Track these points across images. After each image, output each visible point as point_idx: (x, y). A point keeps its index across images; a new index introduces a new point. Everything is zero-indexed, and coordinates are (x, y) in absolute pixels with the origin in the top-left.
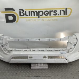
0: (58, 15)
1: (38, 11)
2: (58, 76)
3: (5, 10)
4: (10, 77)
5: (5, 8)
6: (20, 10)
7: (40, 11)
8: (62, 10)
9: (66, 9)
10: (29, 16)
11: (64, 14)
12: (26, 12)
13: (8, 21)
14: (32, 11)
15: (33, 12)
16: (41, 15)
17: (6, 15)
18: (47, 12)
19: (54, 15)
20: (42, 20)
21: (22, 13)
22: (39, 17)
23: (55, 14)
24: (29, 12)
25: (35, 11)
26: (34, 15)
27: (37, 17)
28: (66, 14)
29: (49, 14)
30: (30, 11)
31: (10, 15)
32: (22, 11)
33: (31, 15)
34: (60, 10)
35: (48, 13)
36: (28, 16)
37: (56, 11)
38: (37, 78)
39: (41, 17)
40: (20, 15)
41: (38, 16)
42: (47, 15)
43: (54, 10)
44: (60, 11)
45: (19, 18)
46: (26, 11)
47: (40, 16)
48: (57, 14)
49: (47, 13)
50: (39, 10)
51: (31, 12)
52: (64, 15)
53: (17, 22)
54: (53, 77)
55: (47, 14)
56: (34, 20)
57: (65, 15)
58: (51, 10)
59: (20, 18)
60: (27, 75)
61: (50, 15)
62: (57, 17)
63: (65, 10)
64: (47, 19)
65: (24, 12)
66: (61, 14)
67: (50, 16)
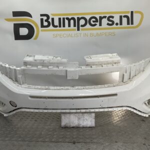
1: (76, 17)
2: (116, 142)
4: (20, 142)
5: (13, 12)
6: (42, 15)
9: (132, 13)
13: (18, 37)
14: (65, 17)
15: (67, 19)
17: (15, 25)
18: (94, 20)
19: (108, 24)
20: (85, 35)
25: (70, 17)
26: (69, 26)
28: (132, 24)
29: (98, 23)
30: (62, 17)
34: (121, 15)
36: (58, 28)
39: (82, 30)
45: (40, 30)
46: (53, 17)
50: (78, 16)
51: (64, 19)
52: (128, 26)
53: (36, 38)
54: (107, 144)
56: (69, 35)
57: (130, 25)
58: (102, 16)
59: (42, 31)
61: (100, 25)
63: (129, 15)
66: (121, 24)
67: (101, 27)
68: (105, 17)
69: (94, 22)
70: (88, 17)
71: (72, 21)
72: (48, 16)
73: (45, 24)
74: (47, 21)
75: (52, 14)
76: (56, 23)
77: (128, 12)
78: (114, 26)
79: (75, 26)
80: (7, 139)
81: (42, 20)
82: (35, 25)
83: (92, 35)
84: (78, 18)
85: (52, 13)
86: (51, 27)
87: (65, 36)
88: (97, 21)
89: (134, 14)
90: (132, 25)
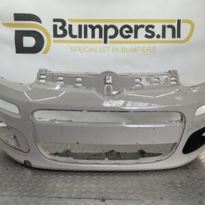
2: (162, 198)
3: (15, 20)
5: (15, 14)
7: (108, 24)
8: (167, 24)
9: (179, 22)
11: (174, 36)
12: (70, 26)
14: (88, 24)
17: (17, 32)
18: (127, 29)
21: (61, 28)
22: (106, 42)
25: (94, 24)
29: (133, 35)
32: (59, 24)
33: (86, 37)
36: (77, 39)
41: (103, 39)
44: (164, 27)
45: (52, 41)
47: (109, 40)
48: (153, 34)
51: (86, 26)
52: (174, 39)
53: (45, 52)
56: (92, 49)
57: (176, 39)
58: (139, 24)
61: (136, 36)
62: (155, 44)
65: (67, 28)
69: (127, 32)
71: (97, 31)
72: (63, 22)
73: (60, 32)
74: (62, 28)
76: (75, 32)
77: (174, 21)
80: (5, 193)
81: (55, 27)
82: (45, 33)
83: (124, 50)
84: (105, 26)
85: (70, 18)
86: (68, 37)
87: (87, 49)
88: (131, 31)
89: (181, 24)
90: (179, 39)
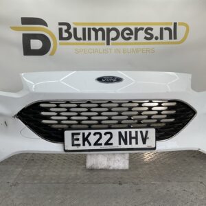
0: (156, 38)
1: (105, 28)
10: (84, 39)
15: (94, 29)
16: (113, 39)
19: (146, 38)
20: (116, 51)
23: (149, 36)
24: (84, 29)
27: (104, 44)
28: (175, 38)
31: (35, 36)
35: (131, 33)
37: (151, 29)
38: (121, 186)
40: (61, 38)
42: (129, 38)
43: (145, 27)
46: (75, 27)
49: (129, 33)
50: (108, 27)
55: (128, 36)
59: (60, 44)
60: (95, 181)
63: (172, 27)
64: (129, 47)
68: (142, 29)
70: (120, 29)
75: (74, 23)
78: (154, 40)
79: (103, 39)
